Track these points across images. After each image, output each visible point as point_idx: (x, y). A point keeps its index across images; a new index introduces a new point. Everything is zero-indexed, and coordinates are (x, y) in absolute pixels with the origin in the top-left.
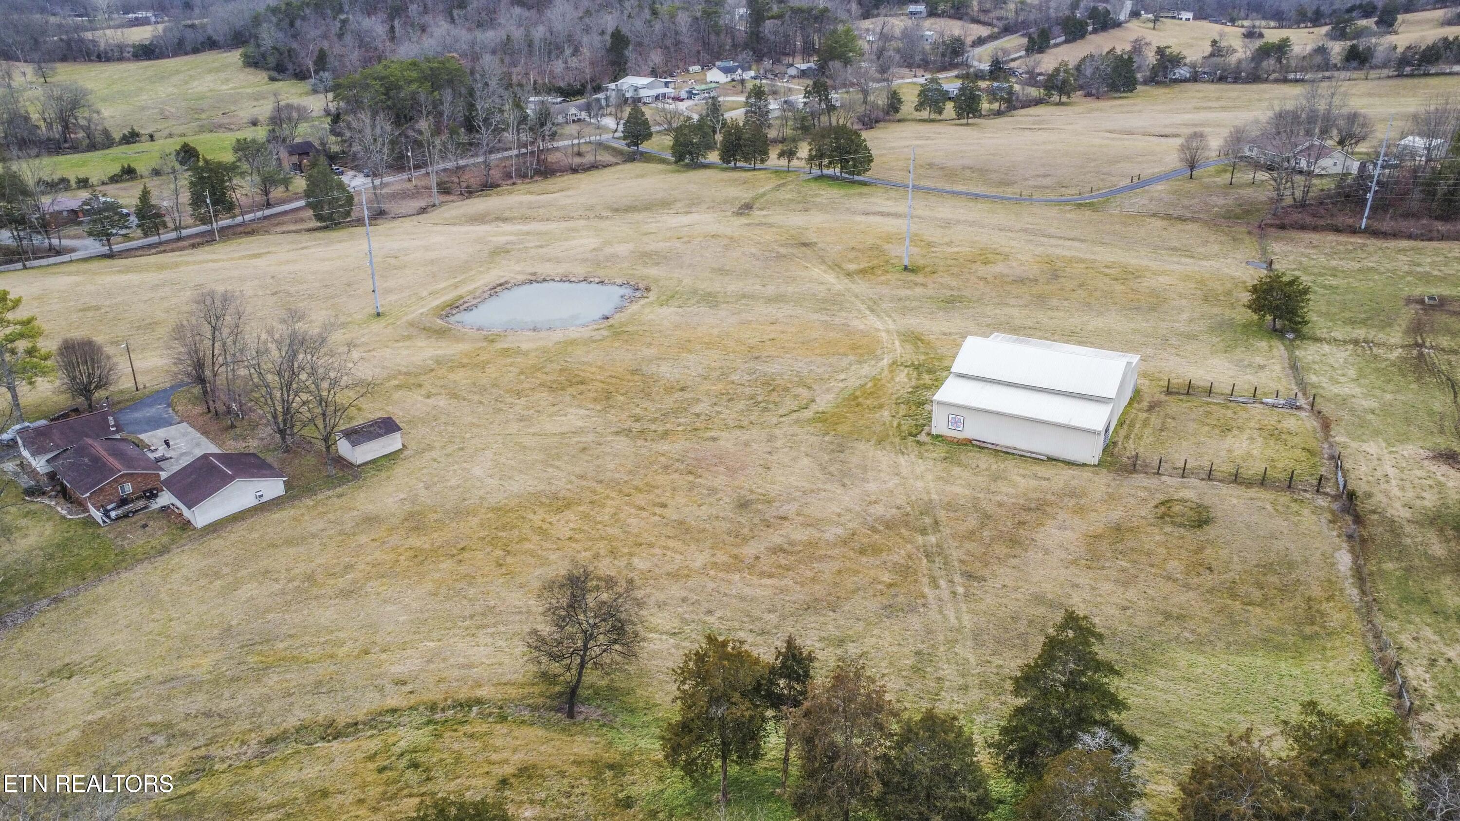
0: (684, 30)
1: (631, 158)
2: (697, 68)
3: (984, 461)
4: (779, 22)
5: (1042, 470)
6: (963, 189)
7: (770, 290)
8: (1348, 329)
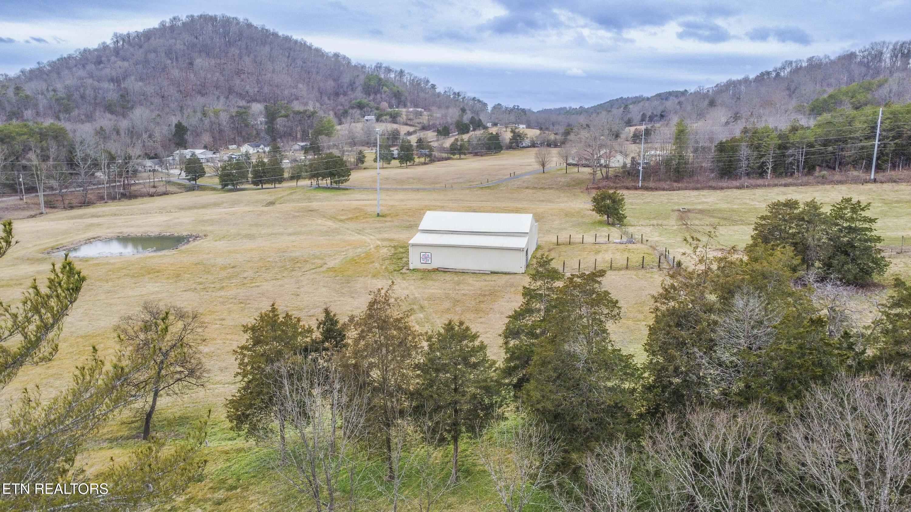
0: (225, 123)
1: (191, 189)
2: (234, 146)
3: (448, 277)
4: (286, 119)
5: (489, 278)
6: (410, 187)
7: (290, 230)
8: (648, 221)
